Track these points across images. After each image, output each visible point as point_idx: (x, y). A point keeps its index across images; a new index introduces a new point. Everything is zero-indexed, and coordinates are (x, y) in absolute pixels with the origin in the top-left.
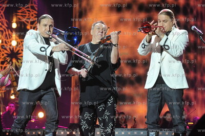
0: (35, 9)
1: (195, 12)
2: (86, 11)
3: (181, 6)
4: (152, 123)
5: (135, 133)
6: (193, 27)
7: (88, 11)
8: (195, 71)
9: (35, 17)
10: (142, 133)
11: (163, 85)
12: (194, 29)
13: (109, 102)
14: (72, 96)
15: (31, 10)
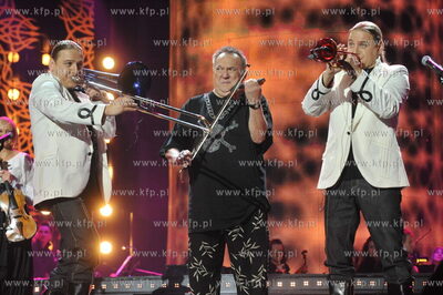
1: (426, 24)
3: (397, 13)
4: (339, 263)
5: (306, 283)
6: (425, 59)
7: (201, 26)
8: (429, 150)
10: (319, 283)
11: (358, 181)
12: (428, 62)
13: (256, 221)
14: (170, 207)
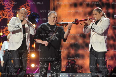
0: (29, 6)
2: (57, 7)
5: (85, 76)
6: (115, 16)
9: (29, 11)
10: (88, 76)
13: (60, 59)
15: (27, 6)
